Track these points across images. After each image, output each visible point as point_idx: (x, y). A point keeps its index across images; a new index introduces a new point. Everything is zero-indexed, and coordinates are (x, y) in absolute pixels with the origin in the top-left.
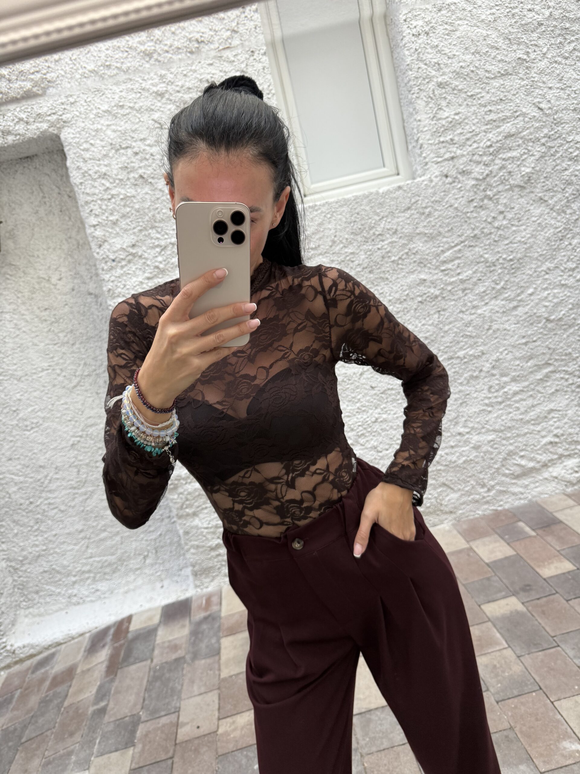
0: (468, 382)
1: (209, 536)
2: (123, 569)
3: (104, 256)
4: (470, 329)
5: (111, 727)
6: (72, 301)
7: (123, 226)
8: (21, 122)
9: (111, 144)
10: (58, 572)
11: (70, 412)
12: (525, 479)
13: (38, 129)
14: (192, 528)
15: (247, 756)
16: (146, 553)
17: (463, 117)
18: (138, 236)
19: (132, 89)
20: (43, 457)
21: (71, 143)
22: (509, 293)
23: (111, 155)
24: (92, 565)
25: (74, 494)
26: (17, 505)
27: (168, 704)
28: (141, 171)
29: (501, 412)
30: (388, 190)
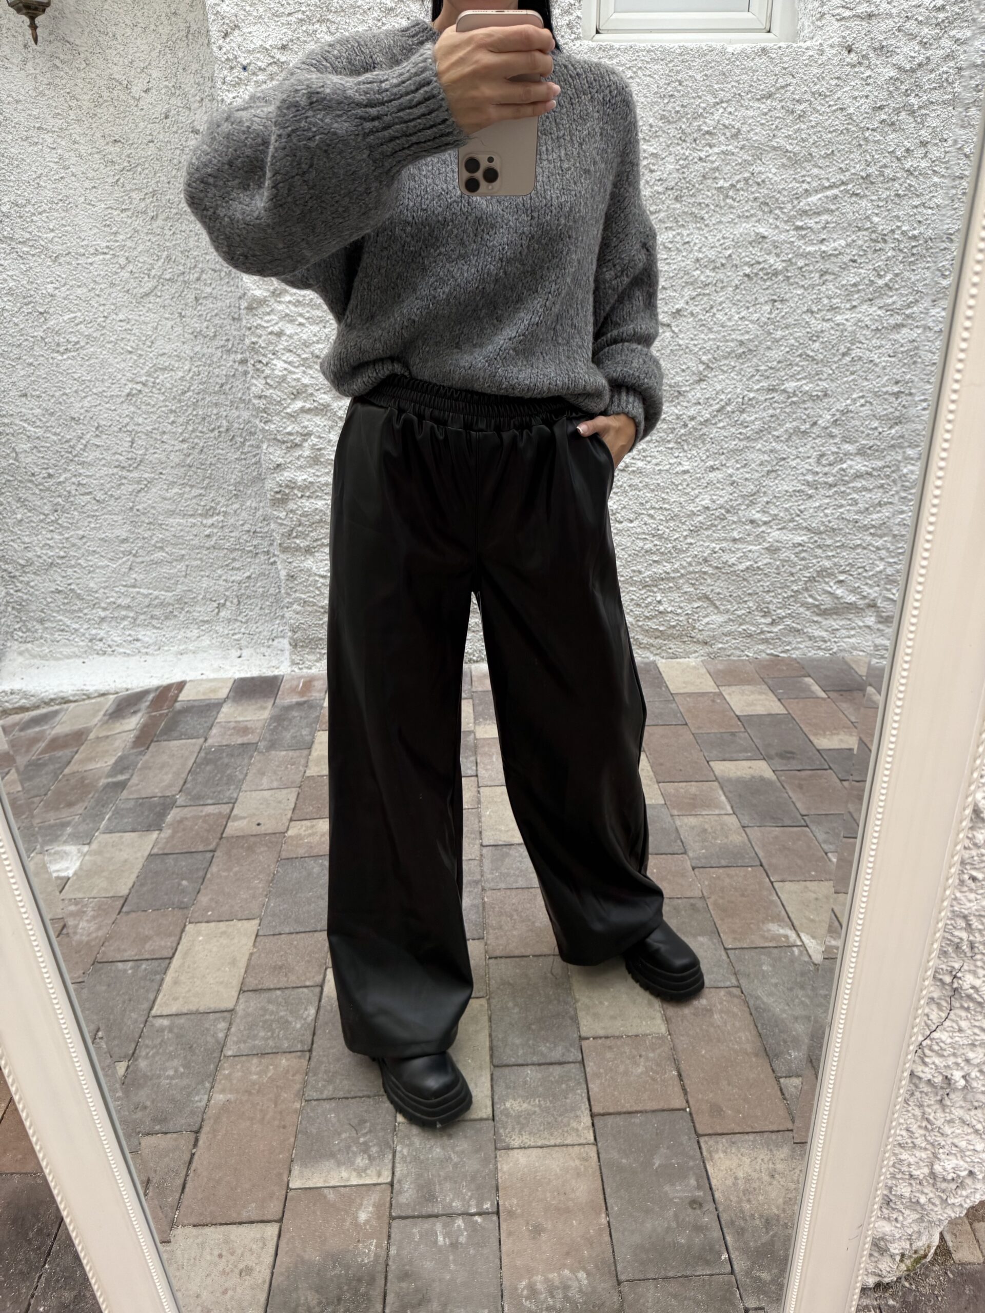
2: (182, 617)
3: (231, 57)
6: (161, 137)
12: (834, 620)
14: (301, 571)
16: (222, 601)
24: (133, 599)
27: (220, 792)
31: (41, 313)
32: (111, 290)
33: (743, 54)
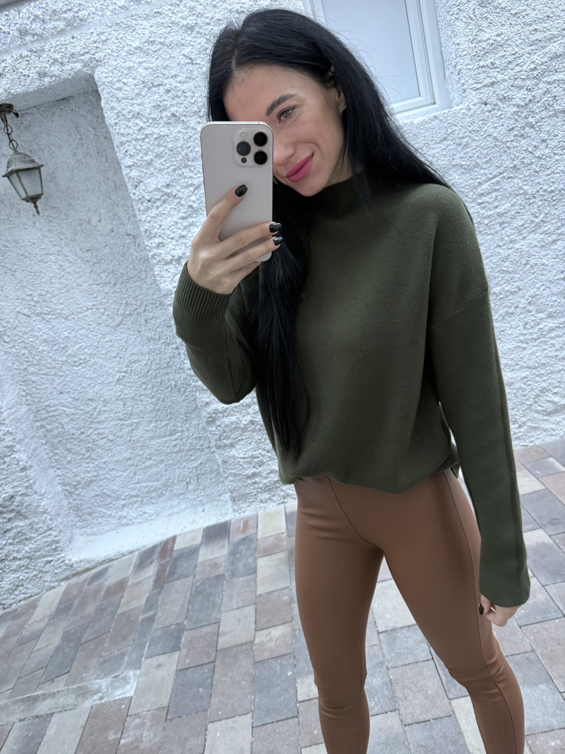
0: (504, 318)
1: (245, 466)
2: (168, 494)
3: (140, 197)
4: (507, 264)
5: (159, 633)
6: (111, 242)
7: (158, 166)
8: (56, 63)
9: (144, 82)
10: (109, 496)
11: (115, 349)
12: (557, 416)
13: (72, 69)
14: (230, 457)
15: (281, 664)
16: (188, 480)
17: (506, 38)
18: (172, 176)
19: (162, 23)
20: (91, 391)
21: (104, 83)
22: (549, 226)
23: (143, 93)
24: (139, 490)
25: (122, 425)
26: (69, 434)
27: (209, 615)
28: (173, 109)
29: (536, 348)
30: (423, 121)
31: (63, 348)
32: (98, 327)
33: (424, 122)
